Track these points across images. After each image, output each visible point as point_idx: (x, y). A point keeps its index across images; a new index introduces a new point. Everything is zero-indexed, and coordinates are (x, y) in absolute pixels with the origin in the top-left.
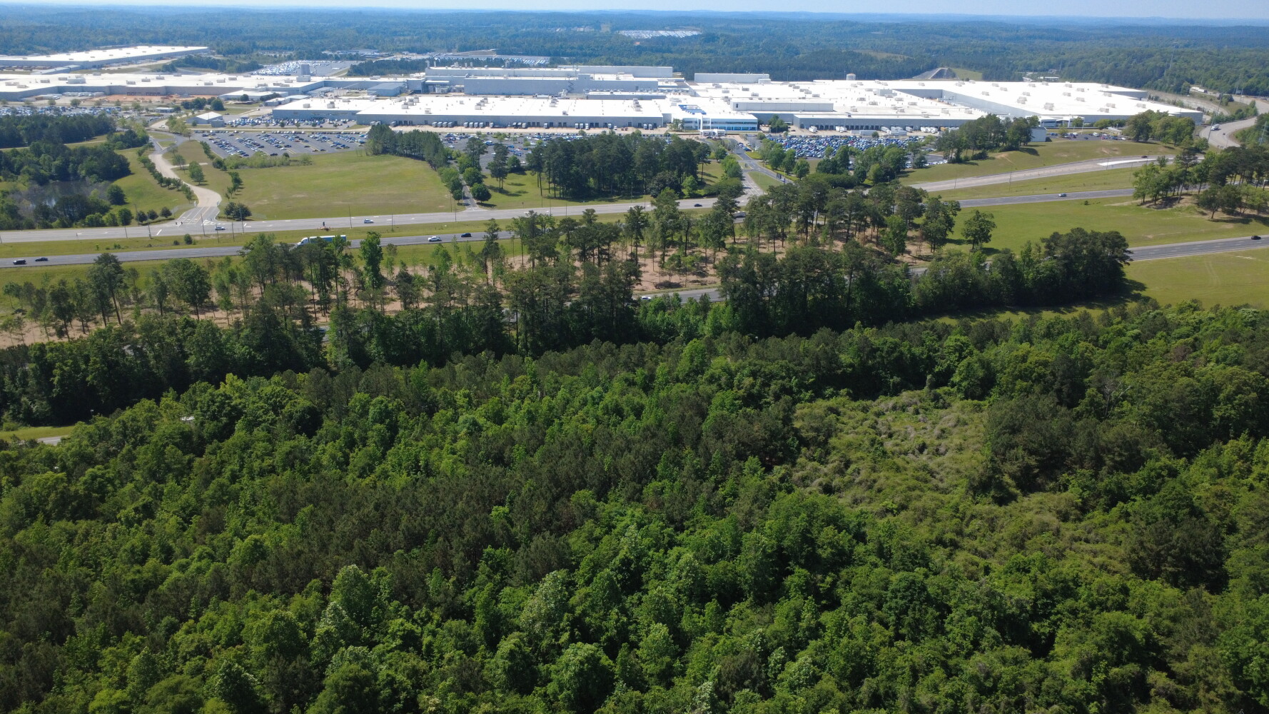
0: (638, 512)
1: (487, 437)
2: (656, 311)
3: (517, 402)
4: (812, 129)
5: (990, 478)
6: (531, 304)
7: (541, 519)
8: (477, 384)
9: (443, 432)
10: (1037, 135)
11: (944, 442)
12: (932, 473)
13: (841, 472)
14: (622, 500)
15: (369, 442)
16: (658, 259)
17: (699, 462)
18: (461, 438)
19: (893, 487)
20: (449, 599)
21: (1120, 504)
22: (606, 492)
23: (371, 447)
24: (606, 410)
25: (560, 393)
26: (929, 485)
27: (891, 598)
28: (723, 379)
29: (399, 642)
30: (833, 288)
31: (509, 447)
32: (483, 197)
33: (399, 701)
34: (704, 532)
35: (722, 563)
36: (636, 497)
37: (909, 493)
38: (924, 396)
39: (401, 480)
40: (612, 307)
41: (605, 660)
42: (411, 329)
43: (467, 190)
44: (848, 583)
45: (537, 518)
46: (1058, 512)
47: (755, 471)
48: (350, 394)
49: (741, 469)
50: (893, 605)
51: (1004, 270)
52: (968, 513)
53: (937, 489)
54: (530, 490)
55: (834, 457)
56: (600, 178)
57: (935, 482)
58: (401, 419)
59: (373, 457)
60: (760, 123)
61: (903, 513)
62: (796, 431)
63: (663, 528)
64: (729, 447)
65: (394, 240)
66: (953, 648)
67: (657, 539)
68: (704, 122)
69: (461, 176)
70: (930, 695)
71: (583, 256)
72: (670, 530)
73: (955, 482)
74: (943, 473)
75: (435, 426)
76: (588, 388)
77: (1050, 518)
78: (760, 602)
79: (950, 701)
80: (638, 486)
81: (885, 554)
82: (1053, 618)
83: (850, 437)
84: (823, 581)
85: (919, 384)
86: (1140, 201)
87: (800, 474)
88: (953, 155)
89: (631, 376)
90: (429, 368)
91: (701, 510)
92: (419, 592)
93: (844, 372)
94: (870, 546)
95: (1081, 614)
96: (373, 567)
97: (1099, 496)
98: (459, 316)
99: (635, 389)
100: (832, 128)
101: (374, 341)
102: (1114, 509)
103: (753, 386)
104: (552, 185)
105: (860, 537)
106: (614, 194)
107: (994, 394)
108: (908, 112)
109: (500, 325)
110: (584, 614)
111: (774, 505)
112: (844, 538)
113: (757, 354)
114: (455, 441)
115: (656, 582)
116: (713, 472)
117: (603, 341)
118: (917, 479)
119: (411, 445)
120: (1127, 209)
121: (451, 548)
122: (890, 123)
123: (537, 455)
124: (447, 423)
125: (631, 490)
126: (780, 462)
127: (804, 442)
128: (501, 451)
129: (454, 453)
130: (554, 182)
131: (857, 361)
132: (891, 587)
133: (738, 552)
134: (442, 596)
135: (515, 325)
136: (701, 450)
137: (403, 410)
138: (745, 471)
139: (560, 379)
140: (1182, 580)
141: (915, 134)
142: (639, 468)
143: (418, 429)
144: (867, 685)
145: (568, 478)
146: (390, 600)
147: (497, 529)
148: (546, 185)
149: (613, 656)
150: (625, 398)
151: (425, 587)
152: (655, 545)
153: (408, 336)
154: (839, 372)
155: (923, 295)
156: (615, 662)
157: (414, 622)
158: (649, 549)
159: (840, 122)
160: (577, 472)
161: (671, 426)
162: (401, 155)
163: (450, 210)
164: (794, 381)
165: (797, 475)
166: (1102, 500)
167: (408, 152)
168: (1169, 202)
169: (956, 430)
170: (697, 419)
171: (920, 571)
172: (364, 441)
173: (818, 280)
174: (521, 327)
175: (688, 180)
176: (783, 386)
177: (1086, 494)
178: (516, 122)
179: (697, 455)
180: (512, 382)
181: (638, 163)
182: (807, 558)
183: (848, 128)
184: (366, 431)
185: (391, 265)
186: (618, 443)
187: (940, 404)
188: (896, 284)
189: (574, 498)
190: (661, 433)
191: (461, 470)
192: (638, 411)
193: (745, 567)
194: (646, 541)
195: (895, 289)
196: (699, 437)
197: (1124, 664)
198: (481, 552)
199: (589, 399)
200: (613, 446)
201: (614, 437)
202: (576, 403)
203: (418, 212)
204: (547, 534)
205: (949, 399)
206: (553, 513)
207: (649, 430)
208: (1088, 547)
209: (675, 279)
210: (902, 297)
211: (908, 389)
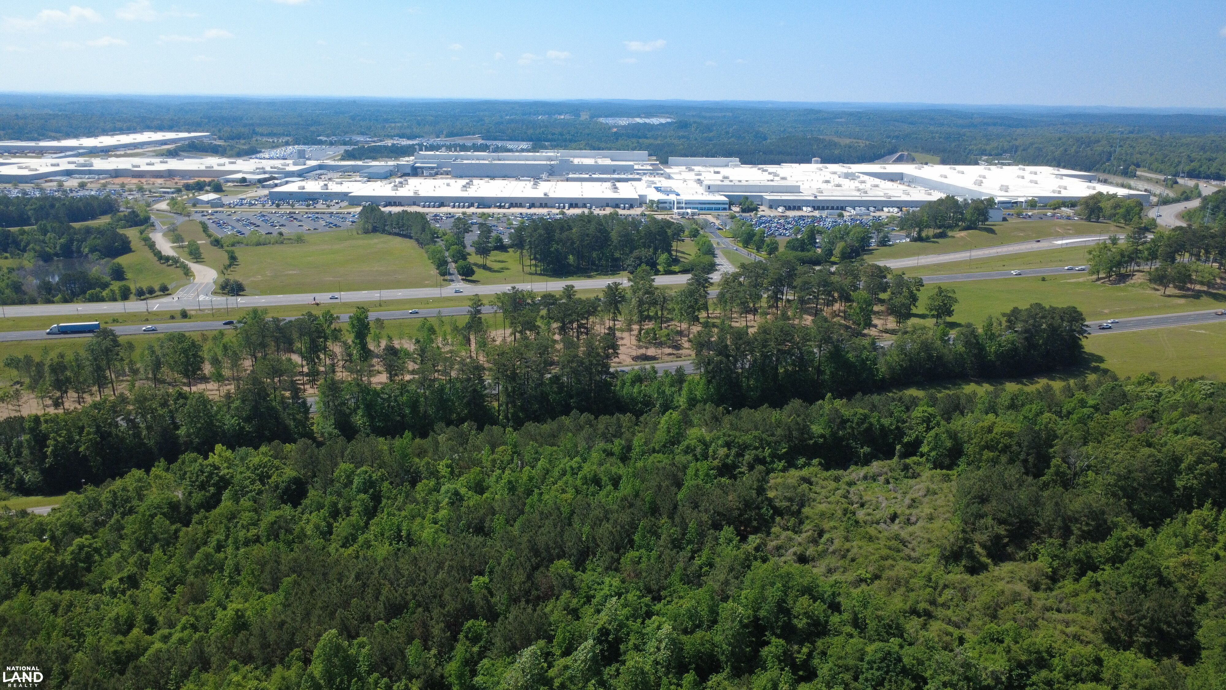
0: (616, 581)
1: (468, 507)
2: (633, 383)
3: (499, 471)
4: (780, 209)
5: (961, 548)
6: (513, 377)
7: (520, 590)
8: (459, 454)
9: (426, 502)
10: (994, 216)
11: (914, 511)
12: (904, 543)
13: (815, 541)
14: (599, 570)
15: (352, 512)
16: (635, 332)
17: (675, 531)
18: (442, 508)
19: (866, 557)
20: (428, 671)
21: (1090, 573)
22: (584, 561)
23: (354, 517)
24: (585, 481)
25: (540, 463)
26: (902, 554)
27: (867, 670)
28: (698, 450)
30: (803, 362)
31: (490, 517)
32: (467, 273)
34: (682, 602)
35: (699, 634)
36: (614, 567)
37: (882, 563)
38: (894, 466)
39: (383, 550)
40: (591, 379)
42: (396, 400)
43: (452, 267)
44: (824, 653)
45: (516, 588)
46: (1029, 582)
47: (731, 541)
48: (336, 464)
49: (716, 539)
50: (869, 676)
51: (967, 344)
52: (941, 583)
53: (909, 558)
54: (509, 560)
55: (807, 526)
56: (580, 256)
57: (907, 551)
58: (384, 489)
59: (356, 527)
60: (731, 204)
61: (877, 582)
62: (770, 500)
63: (639, 598)
64: (705, 517)
65: (382, 314)
67: (635, 610)
68: (678, 203)
69: (447, 254)
71: (563, 330)
72: (647, 599)
73: (926, 552)
74: (914, 543)
75: (418, 496)
76: (567, 458)
77: (1021, 587)
78: (737, 673)
80: (616, 556)
81: (858, 624)
83: (823, 507)
84: (799, 652)
85: (889, 454)
86: (1095, 277)
87: (774, 543)
88: (915, 234)
89: (609, 446)
90: (413, 439)
91: (678, 579)
92: (399, 665)
93: (815, 442)
94: (846, 616)
95: (1056, 685)
96: (354, 638)
97: (1068, 565)
98: (442, 389)
99: (613, 459)
100: (799, 208)
101: (360, 412)
102: (1084, 578)
103: (727, 456)
104: (533, 262)
105: (835, 607)
106: (593, 270)
107: (962, 461)
108: (870, 193)
109: (482, 397)
111: (749, 575)
112: (819, 608)
113: (731, 424)
114: (437, 510)
115: (634, 653)
116: (689, 542)
117: (582, 412)
118: (890, 548)
119: (394, 515)
120: (1083, 284)
121: (432, 619)
122: (854, 204)
123: (517, 524)
124: (430, 493)
125: (609, 560)
126: (756, 531)
127: (778, 512)
128: (482, 521)
129: (436, 523)
130: (535, 259)
131: (827, 432)
132: (867, 658)
133: (715, 622)
134: (421, 667)
135: (496, 397)
136: (677, 520)
137: (387, 480)
138: (721, 541)
139: (540, 450)
140: (1155, 650)
141: (878, 214)
142: (617, 537)
143: (401, 499)
145: (547, 548)
146: (369, 673)
147: (479, 600)
148: (528, 262)
150: (603, 468)
151: (404, 657)
152: (633, 615)
153: (393, 407)
154: (811, 442)
155: (890, 367)
158: (627, 619)
159: (807, 203)
160: (555, 542)
161: (648, 496)
162: (390, 234)
163: (436, 285)
164: (767, 451)
165: (771, 545)
166: (1071, 570)
167: (397, 231)
168: (1123, 278)
169: (926, 500)
170: (674, 489)
171: (895, 641)
172: (348, 510)
173: (789, 352)
174: (502, 398)
175: (663, 258)
176: (756, 456)
177: (1055, 564)
178: (499, 203)
179: (674, 524)
180: (493, 452)
181: (616, 241)
182: (783, 628)
183: (815, 208)
184: (350, 501)
185: (377, 338)
186: (596, 512)
187: (910, 474)
188: (864, 356)
189: (552, 568)
190: (639, 503)
191: (442, 539)
192: (616, 482)
193: (722, 637)
194: (626, 612)
195: (863, 362)
196: (675, 507)
198: (462, 624)
199: (568, 468)
200: (591, 516)
201: (592, 506)
202: (556, 473)
203: (406, 288)
204: (523, 603)
205: (918, 469)
206: (533, 583)
207: (626, 499)
208: (1060, 616)
209: (651, 352)
210: (870, 369)
211: (878, 459)
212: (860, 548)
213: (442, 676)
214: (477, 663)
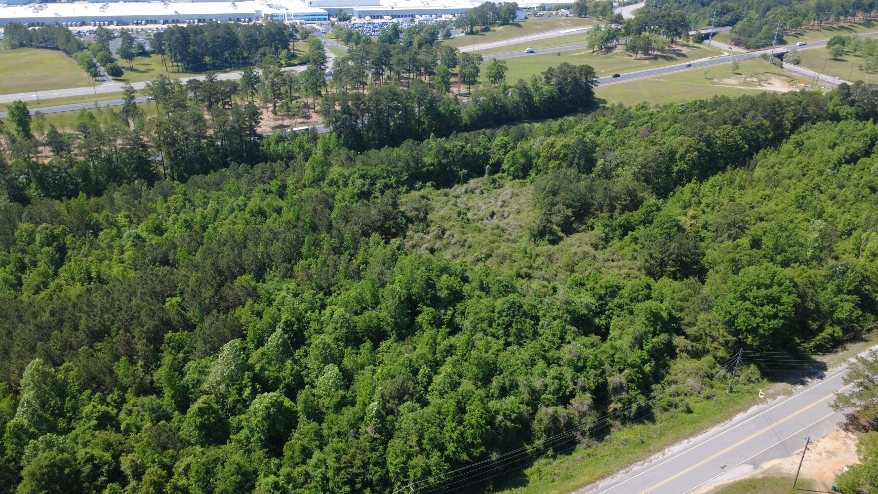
0: (293, 285)
1: (151, 245)
2: (277, 143)
3: (173, 216)
4: (368, 18)
5: (545, 227)
6: (172, 142)
7: (210, 303)
8: (135, 207)
9: (111, 247)
10: (520, 15)
11: (506, 209)
12: (503, 230)
13: (440, 237)
14: (277, 279)
15: (39, 264)
16: (271, 109)
17: (335, 242)
18: (127, 250)
19: (480, 243)
20: (138, 380)
21: (630, 233)
22: (263, 274)
23: (42, 267)
24: (252, 213)
25: (209, 206)
26: (503, 238)
27: (499, 318)
28: (341, 182)
29: (94, 422)
30: (408, 113)
31: (173, 251)
32: (116, 73)
33: (102, 474)
34: (348, 292)
35: (367, 314)
36: (289, 274)
37: (492, 245)
38: (485, 181)
39: (75, 290)
40: (241, 140)
41: (287, 403)
42: (66, 172)
43: (102, 70)
44: (463, 313)
45: (207, 302)
46: (592, 244)
47: (378, 244)
49: (367, 244)
50: (501, 322)
51: (521, 95)
52: (534, 254)
53: (509, 240)
54: (197, 281)
55: (434, 230)
56: (214, 56)
57: (506, 236)
58: (68, 242)
59: (46, 276)
60: (329, 15)
61: (489, 260)
62: (403, 213)
63: (314, 295)
64: (356, 228)
65: (42, 109)
66: (547, 345)
67: (312, 304)
68: (288, 16)
69: (95, 60)
70: (542, 380)
71: (210, 107)
72: (321, 295)
73: (520, 234)
74: (510, 229)
75: (102, 244)
76: (233, 198)
77: (588, 248)
78: (401, 338)
79: (556, 381)
80: (289, 266)
81: (484, 288)
82: (607, 313)
83: (442, 212)
84: (445, 315)
85: (481, 173)
86: (591, 51)
87: (410, 243)
88: (468, 29)
89: (267, 187)
90: (89, 198)
91: (342, 276)
92: (108, 380)
93: (428, 170)
94: (475, 284)
95: (625, 307)
96: (60, 365)
97: (615, 230)
98: (109, 160)
99: (273, 196)
100: (382, 17)
101: (33, 185)
102: (626, 237)
103: (364, 185)
104: (175, 64)
105: (465, 280)
106: (227, 67)
107: (532, 173)
108: (431, 4)
109: (148, 163)
110: (263, 369)
111: (398, 265)
112: (455, 282)
113: (363, 162)
114: (122, 252)
115: (317, 336)
116: (346, 249)
117: (239, 164)
118: (494, 235)
119: (81, 261)
120: (584, 56)
121: (133, 337)
122: (421, 12)
123: (199, 254)
124: (113, 240)
125: (283, 270)
126: (395, 236)
127: (410, 220)
128: (166, 255)
129: (123, 262)
130: (176, 61)
131: (436, 161)
132: (497, 310)
133: (377, 303)
134: (131, 378)
135: (161, 162)
136: (335, 233)
137: (69, 233)
138: (371, 244)
139: (208, 195)
140: (678, 275)
141: (438, 19)
142: (288, 251)
143: (85, 249)
144: (496, 381)
145: (229, 268)
146: (80, 392)
147: (172, 315)
148: (170, 64)
149: (293, 399)
150: (265, 203)
151: (111, 372)
152: (311, 308)
153: (65, 178)
154: (425, 169)
155: (470, 116)
156: (296, 403)
157: (108, 405)
158: (306, 312)
159: (387, 13)
160: (235, 262)
161: (307, 218)
162: (38, 47)
163: (90, 85)
164: (393, 179)
165: (408, 244)
166: (617, 233)
167: (44, 45)
168: (609, 49)
169: (513, 200)
170: (327, 211)
171: (512, 297)
172: (34, 264)
173: (397, 109)
174: (166, 162)
175: (284, 53)
176: (385, 183)
177: (606, 230)
178: (137, 21)
179: (332, 237)
180: (166, 201)
181: (243, 42)
182: (431, 299)
183: (393, 17)
184: (35, 256)
185: (41, 128)
186: (267, 234)
187: (497, 186)
188: (451, 108)
189: (237, 283)
190: (300, 224)
191: (132, 274)
192: (279, 211)
193: (386, 313)
194: (302, 307)
195: (451, 112)
196: (331, 225)
197: (658, 335)
198: (162, 338)
199: (235, 207)
200: (263, 238)
201: (262, 231)
202: (225, 211)
203: (60, 88)
204: (215, 311)
205: (502, 182)
206: (221, 297)
207: (290, 223)
208: (615, 264)
209: (287, 122)
210: (456, 118)
211: (474, 177)
212: (474, 237)
213: (152, 382)
214: (183, 366)
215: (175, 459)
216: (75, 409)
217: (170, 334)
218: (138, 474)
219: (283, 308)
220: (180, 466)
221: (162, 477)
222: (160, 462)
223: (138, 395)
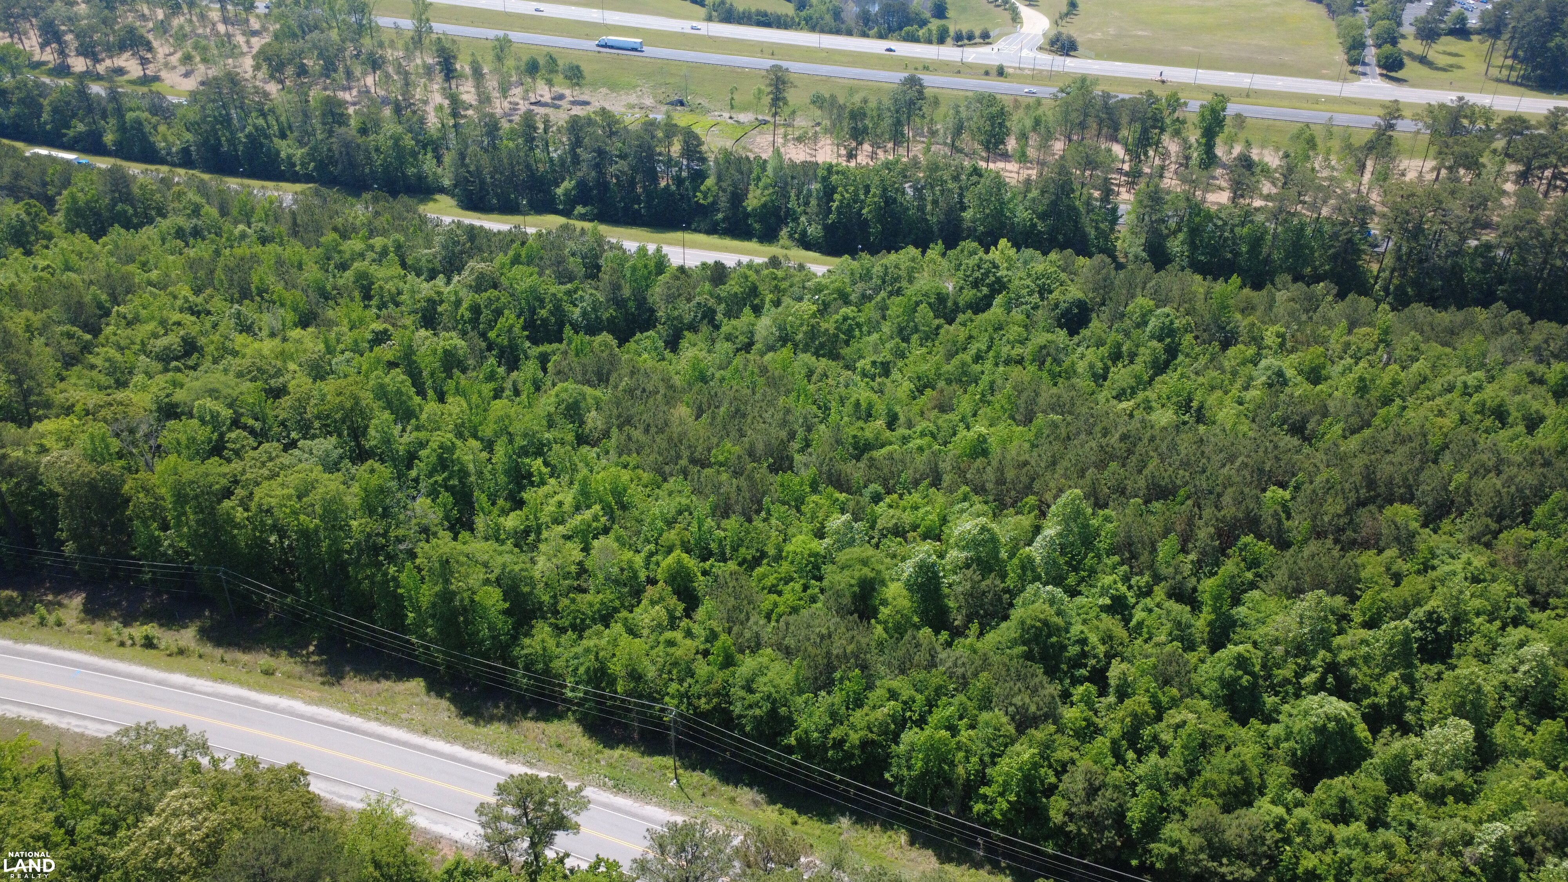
0: (1479, 561)
1: (1291, 396)
3: (1349, 361)
6: (1417, 233)
7: (1330, 523)
8: (1300, 324)
9: (1234, 373)
14: (1460, 536)
15: (1138, 360)
18: (1255, 387)
20: (1179, 577)
22: (1440, 518)
23: (1138, 366)
24: (1481, 409)
25: (1416, 365)
29: (1106, 600)
31: (1318, 417)
32: (1392, 66)
33: (1086, 666)
36: (1485, 540)
39: (1164, 417)
40: (1545, 262)
41: (1362, 731)
42: (1232, 231)
43: (1371, 54)
45: (1326, 519)
48: (1133, 296)
54: (1328, 481)
58: (1185, 343)
59: (1137, 380)
63: (1510, 595)
65: (1246, 109)
67: (1496, 608)
69: (1368, 32)
71: (1523, 177)
72: (1524, 602)
75: (1226, 363)
76: (1464, 369)
80: (1494, 526)
89: (1541, 369)
90: (1241, 288)
92: (1145, 557)
96: (1101, 508)
98: (1303, 227)
99: (1541, 390)
101: (1181, 236)
104: (1509, 62)
109: (1359, 252)
110: (1351, 662)
114: (1246, 388)
115: (1474, 662)
117: (1512, 308)
119: (1188, 378)
121: (1200, 518)
123: (1356, 439)
124: (1243, 363)
125: (1480, 528)
128: (1305, 420)
129: (1241, 404)
130: (1515, 56)
134: (1171, 570)
135: (1380, 257)
137: (1191, 332)
139: (1423, 347)
142: (1506, 501)
143: (1203, 360)
145: (1390, 483)
146: (1108, 554)
147: (1267, 514)
148: (1498, 60)
149: (1374, 731)
150: (1518, 398)
151: (1154, 550)
152: (1491, 613)
153: (1226, 240)
156: (1375, 739)
157: (1130, 587)
158: (1478, 614)
160: (1405, 479)
163: (1337, 78)
172: (1132, 356)
174: (1388, 261)
180: (1350, 332)
184: (1137, 346)
185: (1230, 142)
186: (1484, 457)
189: (1388, 511)
190: (1560, 464)
191: (1244, 427)
192: (1533, 423)
194: (1477, 603)
198: (1238, 538)
199: (1459, 384)
200: (1473, 460)
201: (1480, 447)
202: (1437, 386)
203: (1291, 75)
204: (1329, 542)
206: (1351, 520)
207: (1541, 453)
213: (1195, 590)
214: (1245, 591)
215: (1175, 703)
216: (1092, 572)
217: (1249, 539)
218: (1123, 694)
219: (1440, 589)
220: (1174, 717)
221: (1146, 713)
222: (1154, 696)
223: (1170, 596)
